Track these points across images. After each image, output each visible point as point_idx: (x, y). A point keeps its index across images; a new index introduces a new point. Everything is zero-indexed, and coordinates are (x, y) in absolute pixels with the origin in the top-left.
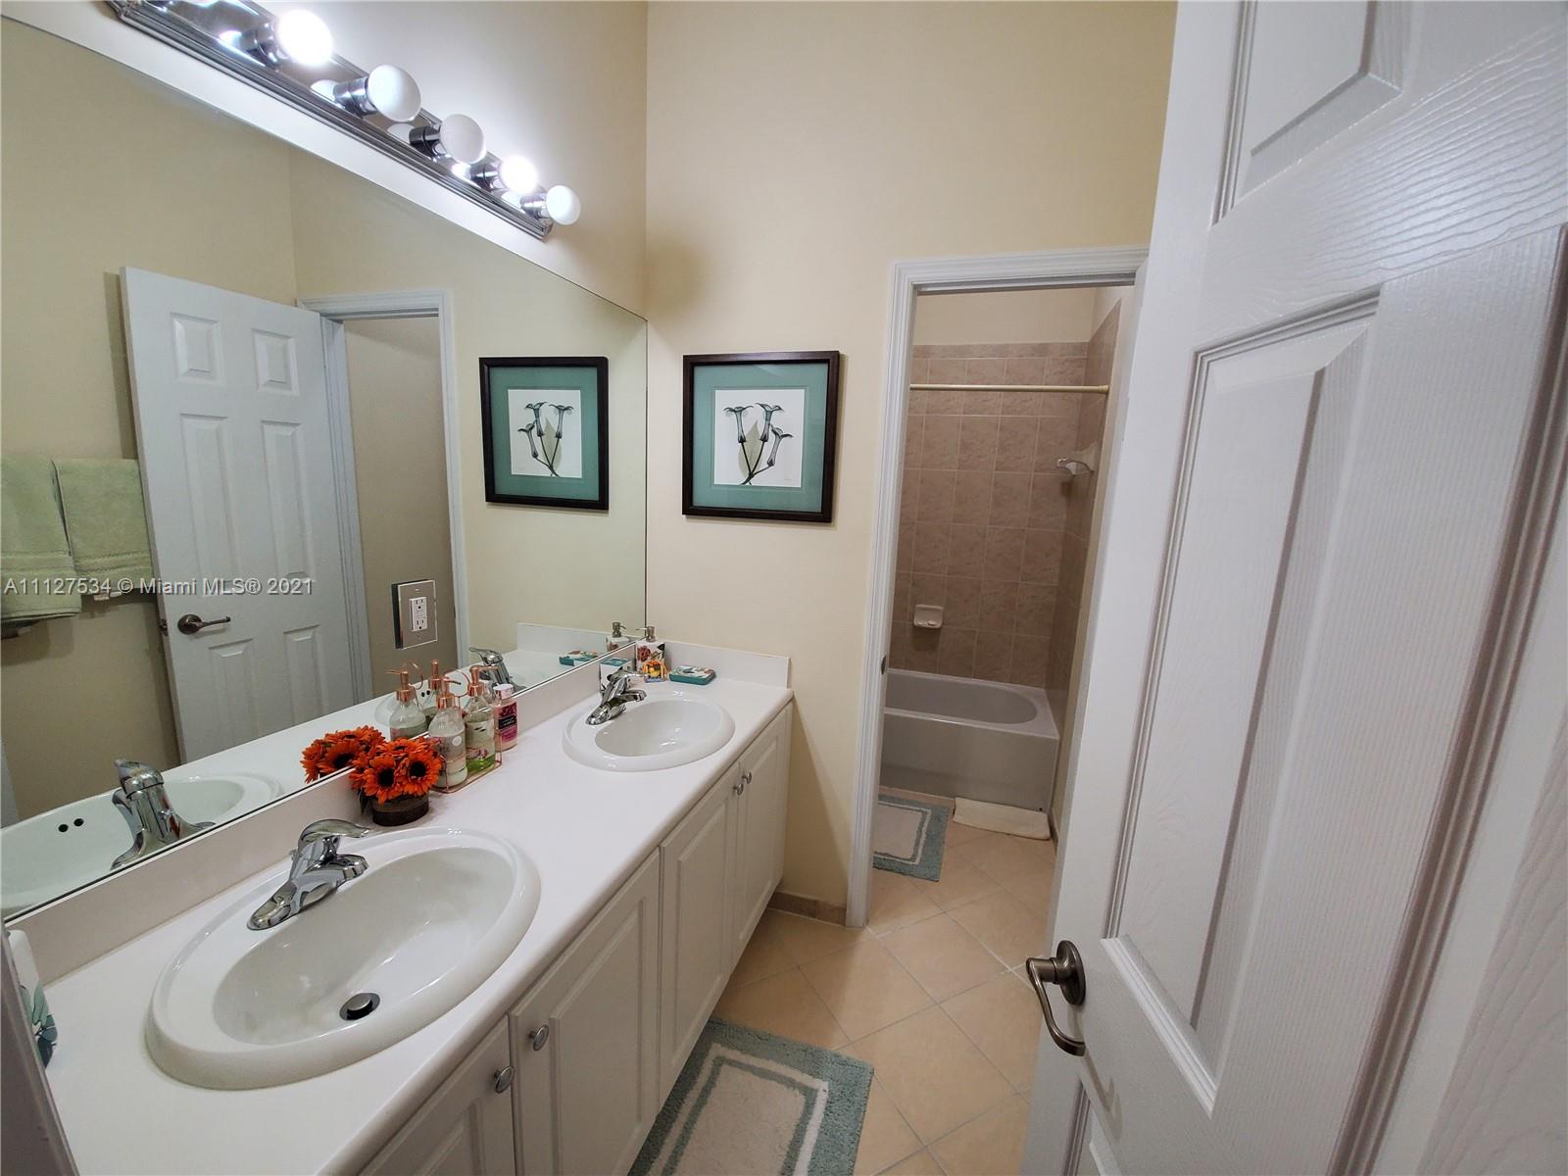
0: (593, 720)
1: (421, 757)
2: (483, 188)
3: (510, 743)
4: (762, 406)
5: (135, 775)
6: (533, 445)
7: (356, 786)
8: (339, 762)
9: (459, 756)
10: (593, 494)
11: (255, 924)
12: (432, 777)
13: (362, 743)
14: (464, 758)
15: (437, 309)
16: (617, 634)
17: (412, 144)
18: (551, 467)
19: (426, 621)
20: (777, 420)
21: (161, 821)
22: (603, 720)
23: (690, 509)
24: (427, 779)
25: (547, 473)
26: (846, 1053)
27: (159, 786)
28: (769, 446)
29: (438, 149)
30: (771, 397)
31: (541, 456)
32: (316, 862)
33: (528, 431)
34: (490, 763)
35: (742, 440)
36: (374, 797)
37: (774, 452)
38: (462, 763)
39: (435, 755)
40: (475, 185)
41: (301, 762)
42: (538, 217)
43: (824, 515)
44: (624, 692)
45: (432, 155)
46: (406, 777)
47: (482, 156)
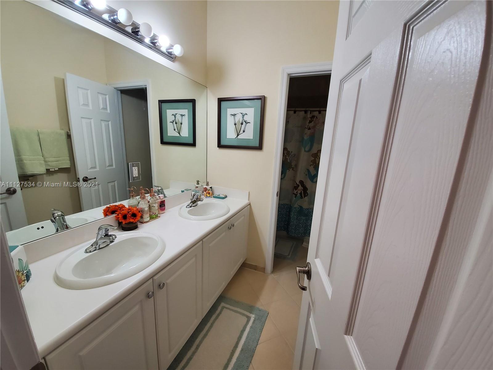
0: (188, 207)
1: (135, 212)
2: (154, 46)
3: (163, 212)
4: (241, 113)
5: (57, 213)
6: (174, 127)
7: (117, 219)
8: (113, 212)
9: (147, 213)
10: (191, 141)
11: (86, 252)
12: (138, 218)
13: (119, 208)
14: (149, 214)
15: (146, 86)
16: (198, 184)
17: (132, 32)
18: (179, 133)
19: (137, 174)
20: (246, 118)
21: (63, 226)
22: (191, 207)
23: (220, 146)
24: (137, 218)
25: (178, 135)
26: (261, 308)
27: (63, 216)
28: (243, 126)
29: (140, 33)
30: (244, 111)
31: (176, 130)
32: (103, 235)
33: (172, 122)
34: (157, 217)
35: (235, 124)
36: (122, 222)
37: (245, 128)
38: (148, 215)
39: (139, 212)
40: (151, 44)
41: (103, 213)
42: (171, 54)
43: (260, 147)
44: (197, 199)
45: (138, 35)
46: (130, 217)
47: (152, 35)
